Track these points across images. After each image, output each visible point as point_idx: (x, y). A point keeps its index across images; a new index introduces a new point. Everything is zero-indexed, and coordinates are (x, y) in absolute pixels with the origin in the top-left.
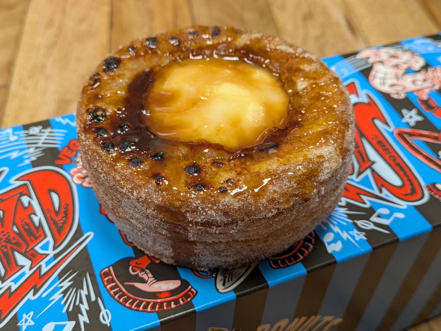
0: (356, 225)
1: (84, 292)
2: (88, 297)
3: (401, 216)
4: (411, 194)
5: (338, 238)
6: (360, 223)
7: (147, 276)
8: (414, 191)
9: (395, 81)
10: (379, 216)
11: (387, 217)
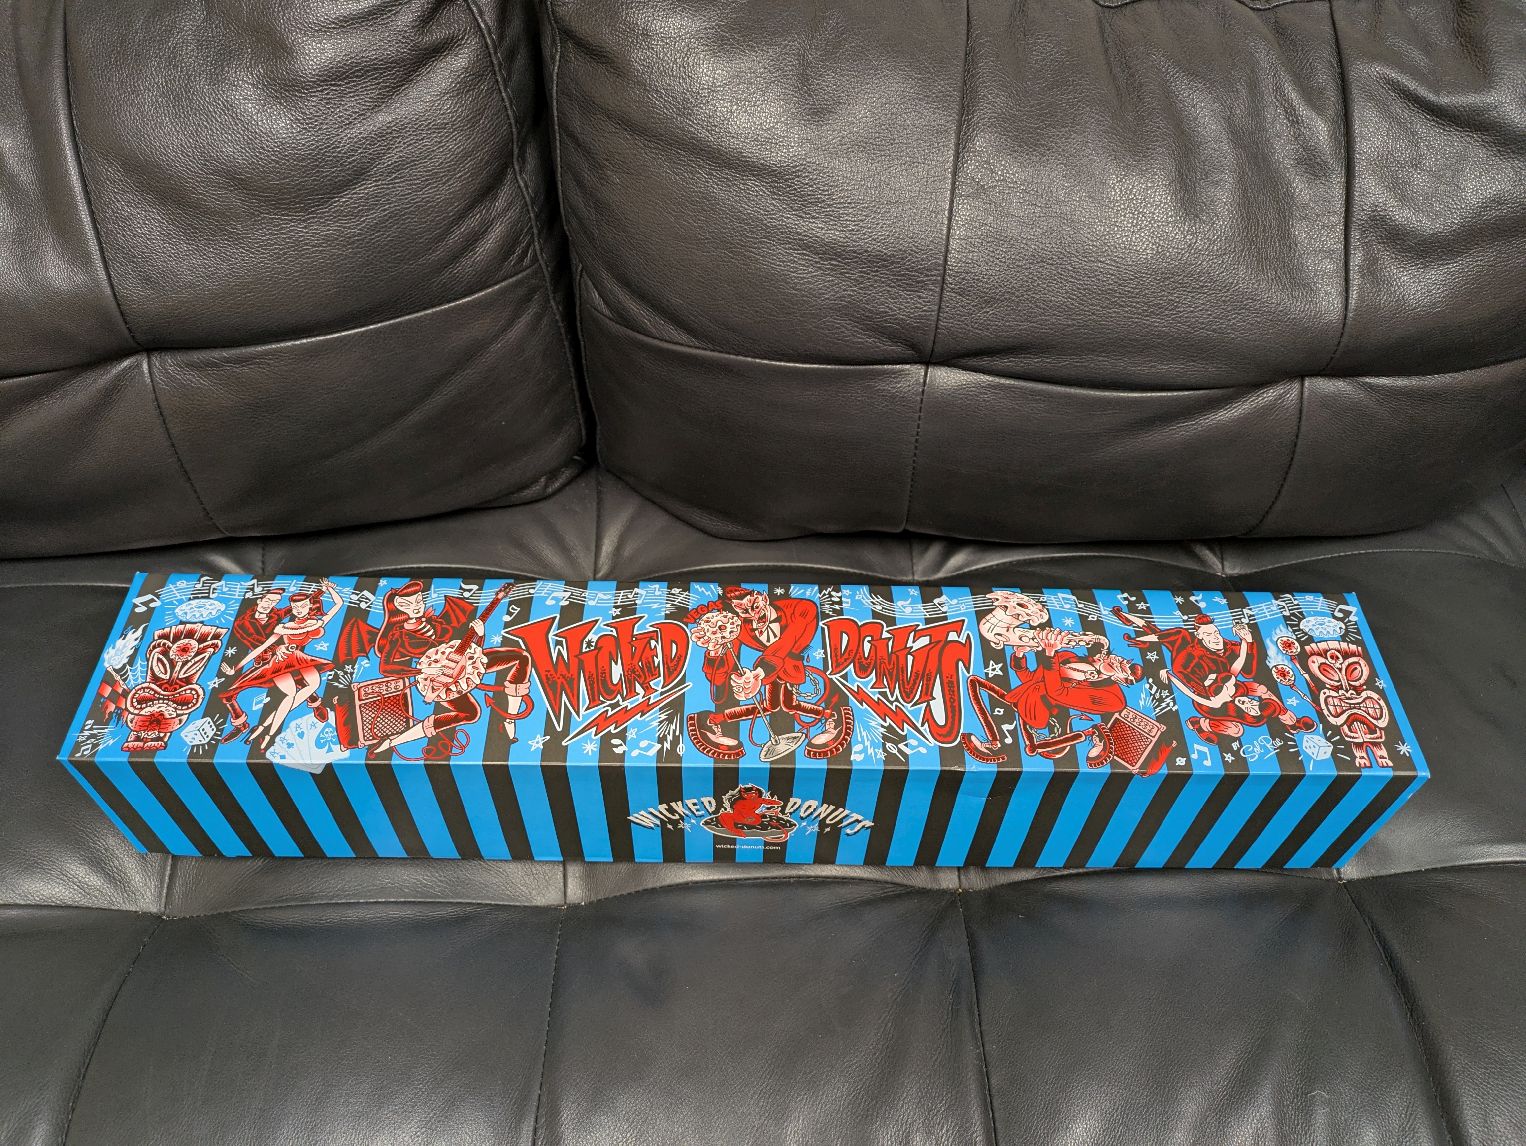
0: (884, 745)
1: (673, 727)
2: (674, 731)
3: (923, 750)
4: (944, 736)
5: (865, 750)
6: (888, 745)
7: (718, 730)
8: (949, 733)
9: (1003, 631)
10: (906, 745)
11: (913, 748)
